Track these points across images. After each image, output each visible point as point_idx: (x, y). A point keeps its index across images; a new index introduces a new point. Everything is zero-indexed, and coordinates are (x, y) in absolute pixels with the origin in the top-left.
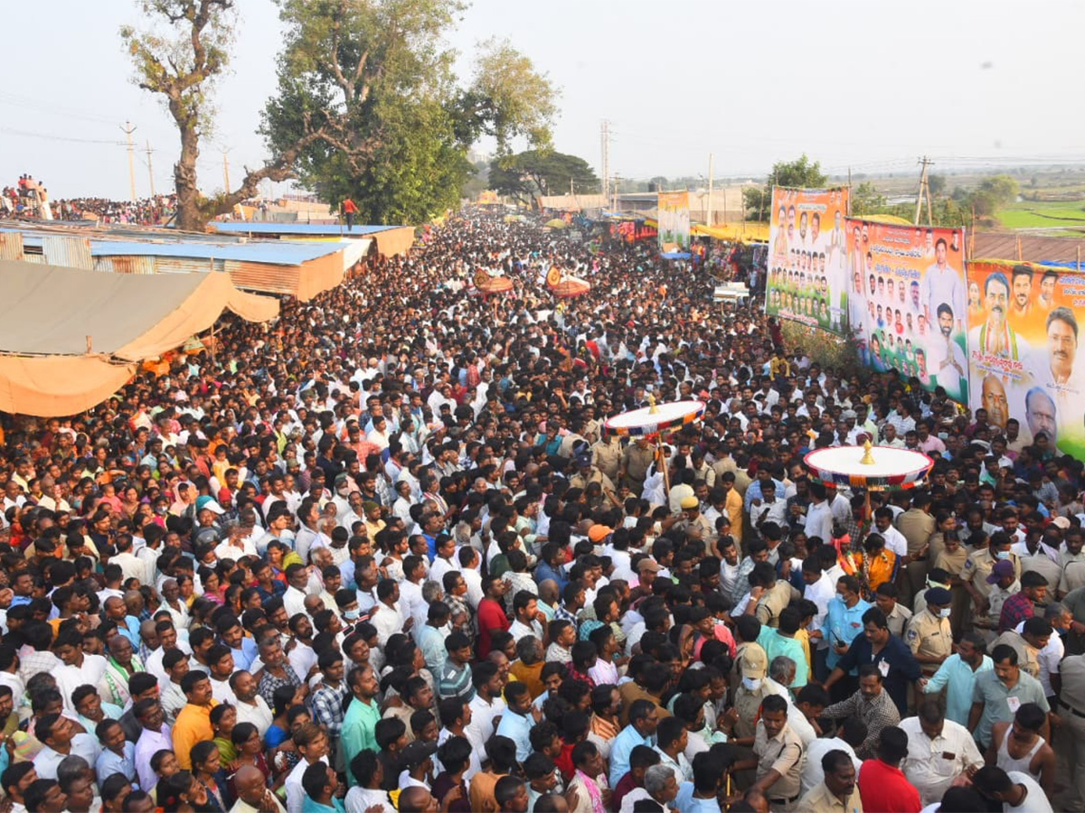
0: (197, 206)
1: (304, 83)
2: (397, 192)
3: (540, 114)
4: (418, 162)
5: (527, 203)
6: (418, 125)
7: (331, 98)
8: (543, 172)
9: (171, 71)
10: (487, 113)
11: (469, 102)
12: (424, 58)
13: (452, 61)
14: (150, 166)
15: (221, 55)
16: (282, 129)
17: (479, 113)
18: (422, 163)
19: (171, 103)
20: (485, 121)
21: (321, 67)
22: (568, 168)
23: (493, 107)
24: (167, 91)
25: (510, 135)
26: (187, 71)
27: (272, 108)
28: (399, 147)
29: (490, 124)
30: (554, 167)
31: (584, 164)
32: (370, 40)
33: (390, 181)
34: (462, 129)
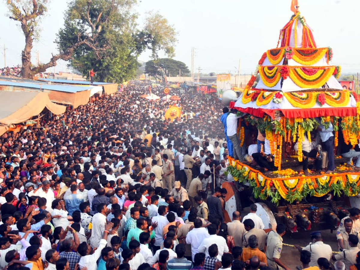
0: (30, 68)
1: (75, 23)
2: (111, 70)
3: (170, 42)
4: (120, 58)
5: (161, 80)
6: (121, 42)
7: (86, 30)
8: (168, 67)
9: (23, 13)
10: (149, 40)
11: (142, 35)
12: (126, 16)
13: (137, 18)
14: (5, 55)
15: (44, 8)
16: (65, 42)
17: (146, 40)
18: (121, 58)
19: (22, 26)
20: (148, 43)
21: (82, 18)
22: (178, 66)
23: (151, 38)
24: (21, 20)
25: (157, 49)
26: (30, 13)
27: (61, 33)
28: (113, 51)
29: (150, 45)
30: (172, 65)
31: (184, 65)
32: (104, 7)
33: (108, 65)
34: (138, 46)
